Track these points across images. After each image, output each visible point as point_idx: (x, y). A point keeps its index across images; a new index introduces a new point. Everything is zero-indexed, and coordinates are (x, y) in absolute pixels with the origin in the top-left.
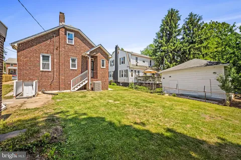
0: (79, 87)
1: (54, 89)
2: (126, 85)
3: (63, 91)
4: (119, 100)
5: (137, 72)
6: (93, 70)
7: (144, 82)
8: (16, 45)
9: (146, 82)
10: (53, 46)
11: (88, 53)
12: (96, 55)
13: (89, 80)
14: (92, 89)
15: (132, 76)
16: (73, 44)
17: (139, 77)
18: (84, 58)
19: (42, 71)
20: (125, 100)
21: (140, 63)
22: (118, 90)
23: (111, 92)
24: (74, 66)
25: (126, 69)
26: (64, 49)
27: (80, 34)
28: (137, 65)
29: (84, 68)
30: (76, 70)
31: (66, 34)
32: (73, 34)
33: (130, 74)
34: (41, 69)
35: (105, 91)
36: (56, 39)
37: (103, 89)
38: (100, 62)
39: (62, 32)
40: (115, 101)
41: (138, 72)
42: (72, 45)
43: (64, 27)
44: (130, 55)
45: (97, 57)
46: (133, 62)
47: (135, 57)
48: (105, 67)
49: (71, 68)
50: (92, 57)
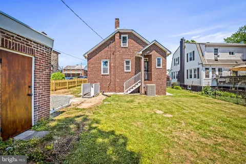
0: (132, 90)
1: (111, 91)
2: (196, 89)
3: (118, 93)
4: (172, 113)
5: (217, 69)
6: (148, 71)
7: (232, 86)
8: (86, 55)
9: (236, 86)
10: (111, 51)
11: (141, 53)
12: (150, 54)
13: (142, 83)
14: (146, 93)
15: (207, 76)
16: (127, 46)
17: (221, 77)
18: (138, 59)
19: (103, 75)
20: (183, 114)
21: (224, 56)
22: (180, 96)
23: (168, 97)
24: (128, 68)
25: (196, 67)
26: (118, 53)
27: (134, 35)
28: (216, 60)
29: (138, 70)
30: (130, 72)
31: (120, 38)
32: (127, 36)
33: (203, 73)
34: (102, 73)
35: (161, 97)
36: (112, 45)
37: (158, 93)
38: (155, 62)
39: (117, 37)
40: (165, 113)
41: (220, 70)
42: (126, 48)
43: (118, 32)
44: (203, 47)
45: (151, 55)
46: (209, 56)
47: (212, 49)
48: (161, 67)
49: (125, 71)
50: (145, 56)
